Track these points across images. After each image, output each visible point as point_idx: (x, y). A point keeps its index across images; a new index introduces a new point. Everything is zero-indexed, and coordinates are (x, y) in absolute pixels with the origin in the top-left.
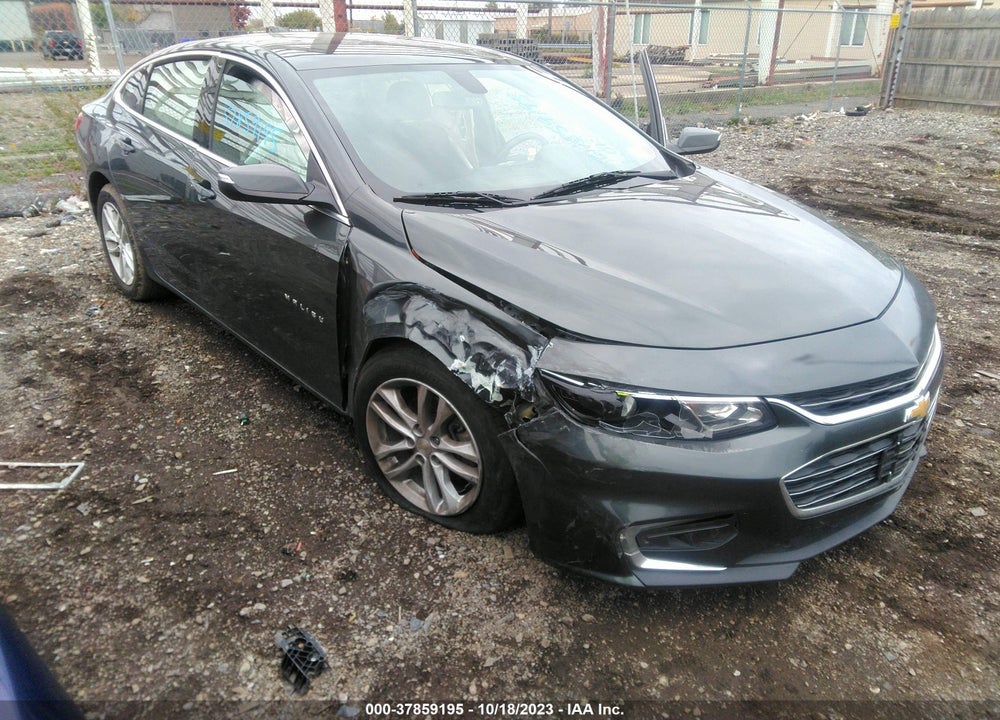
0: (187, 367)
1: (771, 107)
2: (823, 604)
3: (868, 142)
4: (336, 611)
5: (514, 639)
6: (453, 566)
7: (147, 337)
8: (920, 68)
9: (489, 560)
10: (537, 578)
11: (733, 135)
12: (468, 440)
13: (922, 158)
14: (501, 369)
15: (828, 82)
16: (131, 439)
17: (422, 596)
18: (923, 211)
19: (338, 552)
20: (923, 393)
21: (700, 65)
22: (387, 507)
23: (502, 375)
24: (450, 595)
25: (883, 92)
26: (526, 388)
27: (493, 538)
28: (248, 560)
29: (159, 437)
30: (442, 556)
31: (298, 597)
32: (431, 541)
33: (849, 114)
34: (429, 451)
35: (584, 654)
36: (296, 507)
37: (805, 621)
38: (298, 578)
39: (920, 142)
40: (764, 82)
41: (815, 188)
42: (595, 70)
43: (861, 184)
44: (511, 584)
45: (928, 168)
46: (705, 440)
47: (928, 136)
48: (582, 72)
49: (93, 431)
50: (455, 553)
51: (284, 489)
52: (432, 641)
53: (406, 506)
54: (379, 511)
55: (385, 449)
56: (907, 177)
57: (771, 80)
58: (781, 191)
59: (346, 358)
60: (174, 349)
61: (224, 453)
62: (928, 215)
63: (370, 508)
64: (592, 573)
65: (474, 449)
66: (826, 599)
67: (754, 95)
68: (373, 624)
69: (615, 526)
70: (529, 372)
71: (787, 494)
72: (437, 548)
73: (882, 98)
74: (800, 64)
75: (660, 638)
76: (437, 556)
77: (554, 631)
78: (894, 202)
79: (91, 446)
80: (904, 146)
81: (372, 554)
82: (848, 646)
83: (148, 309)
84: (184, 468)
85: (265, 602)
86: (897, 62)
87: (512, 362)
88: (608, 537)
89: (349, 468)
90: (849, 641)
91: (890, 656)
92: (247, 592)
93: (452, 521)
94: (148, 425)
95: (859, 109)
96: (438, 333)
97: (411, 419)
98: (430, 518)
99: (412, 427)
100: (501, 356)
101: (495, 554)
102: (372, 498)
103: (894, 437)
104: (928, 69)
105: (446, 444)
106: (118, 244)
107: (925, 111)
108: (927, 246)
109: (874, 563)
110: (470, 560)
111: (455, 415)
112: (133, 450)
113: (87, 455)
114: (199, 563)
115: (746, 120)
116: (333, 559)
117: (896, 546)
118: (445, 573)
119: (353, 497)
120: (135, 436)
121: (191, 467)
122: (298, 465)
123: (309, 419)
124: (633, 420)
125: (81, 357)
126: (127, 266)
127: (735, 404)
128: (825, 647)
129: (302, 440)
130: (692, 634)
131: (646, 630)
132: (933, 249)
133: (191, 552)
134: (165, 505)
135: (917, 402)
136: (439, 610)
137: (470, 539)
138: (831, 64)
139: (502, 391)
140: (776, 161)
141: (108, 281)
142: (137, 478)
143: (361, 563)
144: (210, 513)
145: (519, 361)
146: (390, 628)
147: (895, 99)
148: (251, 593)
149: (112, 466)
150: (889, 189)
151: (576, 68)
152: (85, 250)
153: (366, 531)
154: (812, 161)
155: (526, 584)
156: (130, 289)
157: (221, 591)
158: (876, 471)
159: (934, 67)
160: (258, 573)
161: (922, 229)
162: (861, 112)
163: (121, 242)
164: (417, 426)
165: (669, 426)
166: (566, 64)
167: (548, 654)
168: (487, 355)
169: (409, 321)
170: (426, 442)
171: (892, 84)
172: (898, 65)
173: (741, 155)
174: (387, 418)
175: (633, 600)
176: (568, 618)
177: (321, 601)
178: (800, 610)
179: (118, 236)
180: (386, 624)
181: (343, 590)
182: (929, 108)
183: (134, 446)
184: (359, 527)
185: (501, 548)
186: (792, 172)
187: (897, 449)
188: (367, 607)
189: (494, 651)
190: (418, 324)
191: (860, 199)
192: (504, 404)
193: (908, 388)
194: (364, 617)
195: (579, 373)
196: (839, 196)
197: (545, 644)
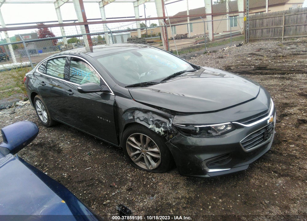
0: (69, 143)
1: (215, 47)
2: (257, 175)
3: (244, 53)
4: (129, 199)
5: (179, 197)
6: (158, 182)
7: (55, 136)
8: (254, 31)
9: (167, 179)
10: (181, 181)
11: (206, 57)
12: (156, 147)
13: (260, 55)
14: (163, 126)
15: (229, 38)
16: (58, 164)
17: (151, 191)
18: (263, 70)
19: (125, 184)
20: (271, 116)
21: (193, 38)
22: (136, 170)
23: (163, 127)
24: (159, 189)
25: (245, 38)
26: (170, 129)
27: (167, 173)
28: (101, 190)
29: (66, 163)
30: (154, 180)
31: (118, 197)
32: (150, 177)
33: (237, 46)
34: (145, 152)
35: (198, 198)
36: (111, 174)
37: (254, 180)
38: (116, 192)
39: (258, 51)
40: (211, 40)
41: (232, 68)
42: (163, 43)
43: (244, 65)
44: (175, 184)
45: (262, 58)
46: (219, 135)
47: (260, 49)
48: (159, 45)
49: (47, 164)
50: (157, 179)
51: (106, 170)
52: (157, 202)
53: (141, 169)
54: (134, 172)
55: (132, 154)
56: (257, 61)
57: (213, 40)
58: (223, 70)
59: (118, 131)
60: (63, 139)
61: (86, 164)
62: (264, 71)
63: (131, 171)
64: (196, 176)
65: (158, 149)
66: (258, 173)
67: (209, 44)
68: (140, 200)
69: (200, 162)
70: (170, 125)
71: (242, 146)
72: (152, 178)
73: (246, 40)
74: (221, 34)
75: (217, 190)
76: (153, 180)
77: (189, 194)
78: (254, 69)
79: (48, 168)
80: (254, 53)
81: (135, 183)
82: (266, 184)
83: (52, 129)
84: (76, 169)
85: (109, 200)
86: (248, 30)
87: (166, 123)
88: (199, 165)
89: (122, 162)
90: (266, 183)
91: (277, 185)
92: (103, 198)
93: (155, 170)
94: (62, 160)
95: (239, 44)
96: (144, 119)
97: (139, 144)
98: (148, 171)
99: (139, 146)
100: (162, 122)
101: (168, 177)
102: (131, 169)
103: (266, 128)
104: (257, 31)
105: (150, 149)
106: (41, 112)
107: (258, 42)
108: (266, 79)
109: (268, 163)
110: (162, 180)
111: (151, 141)
112: (60, 167)
113: (47, 171)
114: (88, 193)
115: (208, 52)
116: (124, 186)
117: (273, 158)
118: (156, 184)
119: (125, 169)
120: (59, 163)
121: (78, 169)
122: (108, 163)
123: (107, 151)
124: (200, 133)
125: (37, 145)
126: (45, 117)
127: (225, 125)
128: (260, 185)
129: (107, 157)
130: (225, 188)
131: (213, 189)
132: (267, 80)
133: (85, 191)
134: (74, 180)
135: (270, 118)
136: (157, 194)
137: (160, 175)
138: (229, 33)
139: (164, 131)
140: (220, 62)
141: (38, 123)
142: (63, 174)
143: (132, 186)
144: (87, 180)
145: (167, 123)
146: (145, 200)
147: (249, 40)
148: (105, 198)
149: (55, 172)
150: (252, 65)
151: (157, 44)
152: (28, 115)
153: (131, 177)
154: (229, 60)
155: (178, 183)
156: (47, 124)
157: (96, 199)
158: (263, 137)
159: (258, 30)
160: (105, 193)
161: (264, 75)
162: (240, 45)
163: (42, 111)
164: (141, 146)
165: (209, 133)
166: (154, 43)
167: (189, 199)
168: (158, 123)
169: (136, 118)
170: (144, 150)
171: (248, 36)
172: (248, 31)
173: (209, 62)
174: (132, 145)
175: (208, 182)
176: (192, 190)
177: (124, 197)
178: (252, 177)
179: (41, 109)
180: (144, 200)
181: (129, 193)
182: (259, 41)
183: (60, 166)
184: (129, 177)
185: (169, 175)
186: (225, 64)
187: (268, 131)
188: (137, 196)
189: (174, 201)
190: (138, 118)
191: (245, 69)
192: (165, 135)
193: (267, 115)
194: (137, 199)
195: (184, 123)
196: (239, 69)
197: (187, 197)
